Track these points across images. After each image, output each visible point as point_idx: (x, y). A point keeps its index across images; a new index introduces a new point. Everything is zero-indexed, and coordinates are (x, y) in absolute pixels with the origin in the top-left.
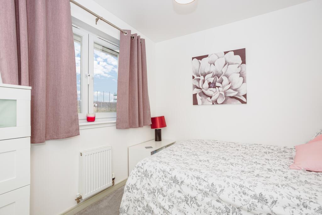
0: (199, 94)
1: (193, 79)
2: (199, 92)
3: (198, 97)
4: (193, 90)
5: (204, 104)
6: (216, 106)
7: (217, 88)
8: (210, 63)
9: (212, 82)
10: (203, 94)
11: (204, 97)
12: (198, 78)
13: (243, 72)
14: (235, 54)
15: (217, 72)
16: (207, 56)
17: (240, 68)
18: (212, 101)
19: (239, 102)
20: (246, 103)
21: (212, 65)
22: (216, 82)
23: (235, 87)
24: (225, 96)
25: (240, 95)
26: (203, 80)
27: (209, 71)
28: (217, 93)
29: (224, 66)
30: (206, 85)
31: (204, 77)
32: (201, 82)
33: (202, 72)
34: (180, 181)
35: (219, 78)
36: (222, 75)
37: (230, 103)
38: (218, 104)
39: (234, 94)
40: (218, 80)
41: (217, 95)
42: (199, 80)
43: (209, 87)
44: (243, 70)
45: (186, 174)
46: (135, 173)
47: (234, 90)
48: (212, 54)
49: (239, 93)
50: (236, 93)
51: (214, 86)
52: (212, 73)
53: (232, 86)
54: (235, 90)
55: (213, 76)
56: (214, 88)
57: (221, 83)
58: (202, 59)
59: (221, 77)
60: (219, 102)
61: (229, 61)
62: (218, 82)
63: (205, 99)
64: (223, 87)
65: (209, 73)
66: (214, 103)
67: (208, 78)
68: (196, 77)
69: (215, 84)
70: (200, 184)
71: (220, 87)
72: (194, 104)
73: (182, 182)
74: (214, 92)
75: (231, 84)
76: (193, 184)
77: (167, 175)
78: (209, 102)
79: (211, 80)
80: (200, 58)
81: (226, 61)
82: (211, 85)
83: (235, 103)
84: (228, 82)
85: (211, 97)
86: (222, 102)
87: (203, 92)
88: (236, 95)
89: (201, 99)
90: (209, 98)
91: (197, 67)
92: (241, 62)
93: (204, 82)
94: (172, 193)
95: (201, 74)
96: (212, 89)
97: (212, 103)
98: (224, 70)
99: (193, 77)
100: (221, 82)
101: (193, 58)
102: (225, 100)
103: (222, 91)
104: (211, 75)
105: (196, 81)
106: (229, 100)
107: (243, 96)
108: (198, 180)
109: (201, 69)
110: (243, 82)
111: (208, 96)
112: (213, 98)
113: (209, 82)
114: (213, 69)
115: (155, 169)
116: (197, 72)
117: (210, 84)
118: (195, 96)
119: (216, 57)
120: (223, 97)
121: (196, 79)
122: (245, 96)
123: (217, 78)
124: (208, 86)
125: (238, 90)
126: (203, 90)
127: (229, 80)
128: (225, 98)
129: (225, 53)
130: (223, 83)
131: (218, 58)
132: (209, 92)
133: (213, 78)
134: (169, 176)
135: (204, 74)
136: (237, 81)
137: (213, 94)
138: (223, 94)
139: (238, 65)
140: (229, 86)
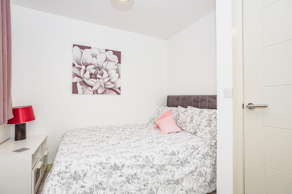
0: (80, 83)
1: (74, 67)
2: (80, 81)
3: (79, 86)
4: (73, 78)
5: (85, 93)
6: (96, 95)
7: (98, 79)
8: (92, 55)
9: (93, 73)
10: (84, 83)
11: (85, 86)
12: (80, 66)
13: (118, 70)
14: (114, 54)
15: (99, 65)
16: (90, 48)
17: (117, 66)
18: (93, 91)
19: (115, 93)
20: (120, 94)
21: (94, 58)
22: (97, 74)
23: (112, 81)
24: (105, 87)
25: (116, 87)
26: (84, 70)
27: (91, 62)
28: (98, 84)
29: (105, 61)
30: (87, 75)
31: (86, 68)
32: (82, 71)
33: (84, 62)
34: (120, 166)
35: (100, 71)
36: (103, 69)
37: (109, 94)
38: (98, 94)
39: (111, 86)
40: (99, 72)
41: (98, 85)
42: (80, 69)
43: (91, 78)
44: (119, 68)
45: (124, 158)
46: (57, 183)
47: (111, 83)
48: (95, 48)
49: (115, 85)
50: (113, 85)
51: (95, 77)
52: (94, 65)
53: (111, 80)
54: (113, 83)
55: (95, 68)
56: (95, 79)
57: (102, 76)
58: (85, 50)
59: (102, 70)
60: (99, 92)
61: (109, 58)
62: (99, 74)
63: (86, 88)
64: (103, 79)
65: (91, 64)
66: (95, 93)
67: (90, 69)
68: (77, 65)
69: (96, 75)
70: (138, 161)
71: (100, 79)
72: (73, 93)
73: (123, 166)
74: (94, 82)
75: (110, 78)
76: (133, 163)
77: (105, 165)
78: (90, 92)
79: (93, 71)
80: (82, 48)
81: (106, 58)
82: (92, 76)
83: (112, 94)
84: (107, 76)
85: (92, 87)
86: (102, 92)
87: (84, 81)
88: (113, 87)
89: (82, 88)
90: (90, 88)
91: (79, 55)
92: (118, 61)
93: (85, 72)
94: (114, 181)
95: (83, 63)
96: (93, 79)
97: (93, 93)
98: (104, 65)
99: (74, 65)
100: (102, 74)
101: (74, 45)
102: (105, 91)
103: (102, 83)
104: (93, 66)
105: (77, 69)
106: (108, 91)
107: (118, 88)
108: (135, 158)
109: (82, 59)
110: (119, 78)
111: (89, 86)
112: (94, 88)
113: (91, 73)
114: (94, 61)
115: (88, 165)
116: (79, 61)
117: (91, 74)
118: (74, 85)
119: (98, 52)
120: (103, 88)
121: (77, 67)
122: (119, 88)
123: (99, 70)
124: (89, 76)
125: (115, 83)
126: (85, 80)
127: (108, 74)
128: (104, 89)
129: (106, 50)
130: (103, 76)
131: (100, 53)
132: (90, 82)
133: (95, 70)
134: (108, 166)
135: (86, 64)
136: (114, 76)
137: (94, 85)
138: (103, 85)
139: (115, 64)
140: (108, 79)
